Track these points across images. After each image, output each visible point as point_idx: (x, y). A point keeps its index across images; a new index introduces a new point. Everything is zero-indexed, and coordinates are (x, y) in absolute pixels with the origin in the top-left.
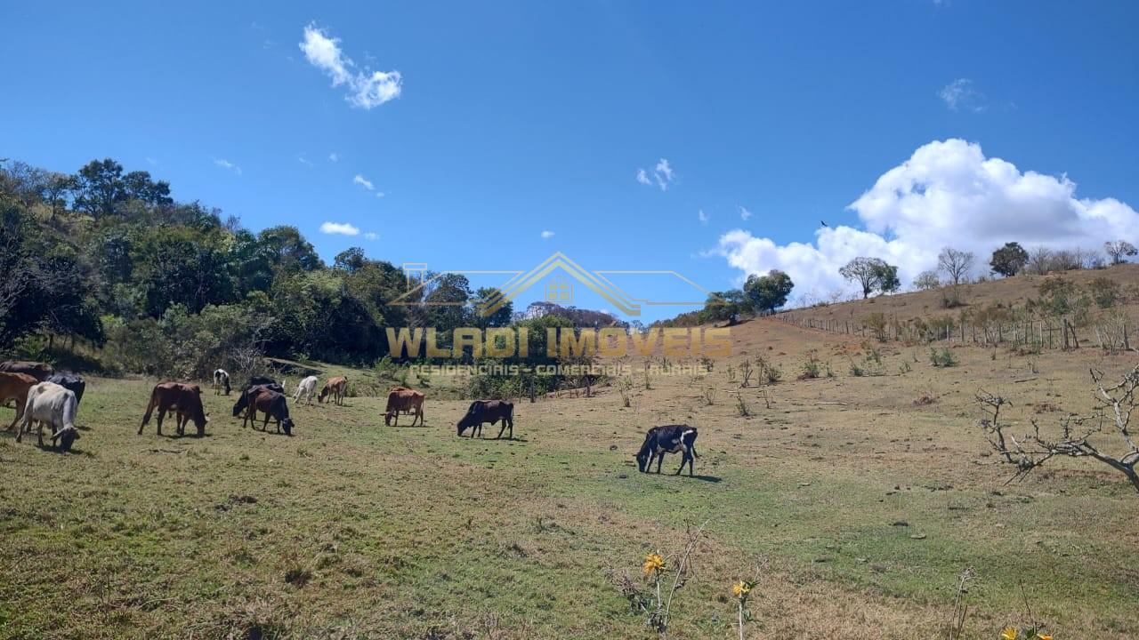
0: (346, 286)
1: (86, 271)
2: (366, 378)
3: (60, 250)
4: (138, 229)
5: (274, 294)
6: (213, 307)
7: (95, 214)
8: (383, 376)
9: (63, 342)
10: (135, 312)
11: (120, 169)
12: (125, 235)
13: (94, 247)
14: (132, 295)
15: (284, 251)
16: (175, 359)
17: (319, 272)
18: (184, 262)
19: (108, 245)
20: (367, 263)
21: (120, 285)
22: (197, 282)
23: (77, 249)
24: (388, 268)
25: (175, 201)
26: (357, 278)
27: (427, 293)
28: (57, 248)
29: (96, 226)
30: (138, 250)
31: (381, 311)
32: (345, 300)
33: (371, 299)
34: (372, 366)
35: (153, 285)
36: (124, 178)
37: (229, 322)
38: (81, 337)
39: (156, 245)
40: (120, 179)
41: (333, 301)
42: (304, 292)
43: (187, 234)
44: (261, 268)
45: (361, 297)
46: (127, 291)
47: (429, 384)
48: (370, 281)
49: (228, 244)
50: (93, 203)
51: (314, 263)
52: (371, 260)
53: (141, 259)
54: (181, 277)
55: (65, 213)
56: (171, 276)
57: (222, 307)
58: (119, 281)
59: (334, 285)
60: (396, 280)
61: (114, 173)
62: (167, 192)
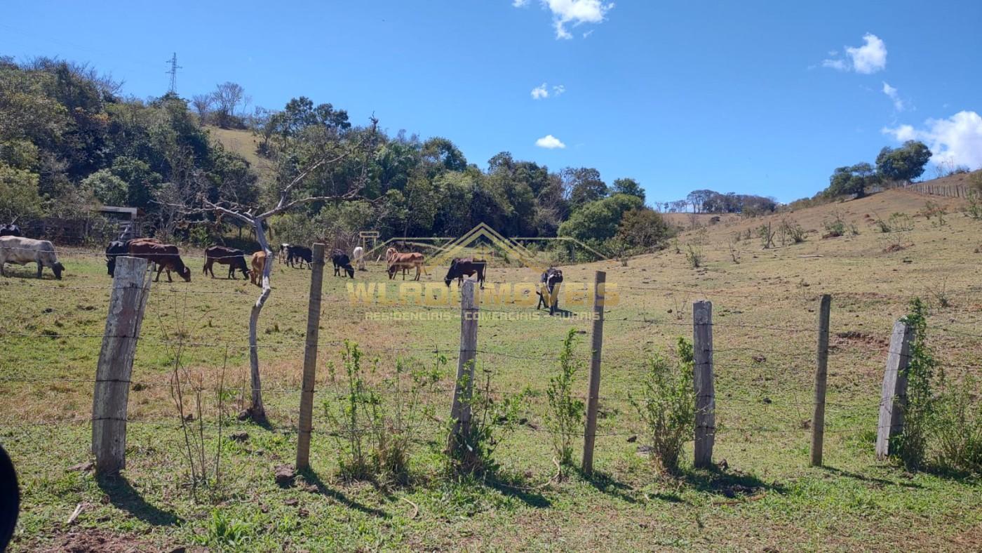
11: (311, 103)
20: (516, 165)
24: (533, 168)
32: (477, 195)
36: (315, 110)
40: (312, 111)
41: (467, 196)
51: (463, 167)
52: (517, 161)
60: (538, 177)
61: (308, 106)
62: (347, 118)
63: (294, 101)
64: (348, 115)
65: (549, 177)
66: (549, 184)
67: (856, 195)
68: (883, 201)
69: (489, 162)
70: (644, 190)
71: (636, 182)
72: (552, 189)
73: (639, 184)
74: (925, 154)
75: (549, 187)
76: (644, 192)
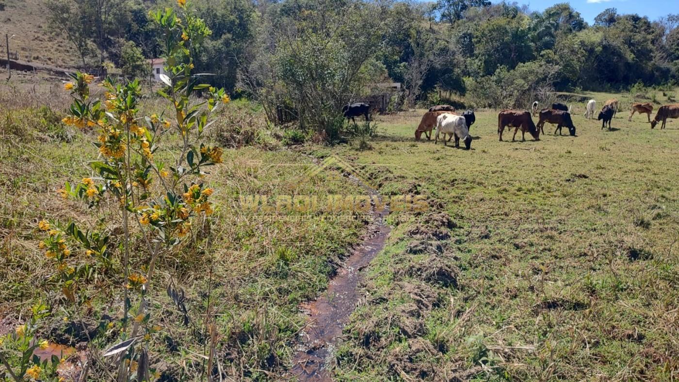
0: (605, 37)
1: (454, 53)
2: (625, 100)
3: (440, 45)
4: (475, 25)
5: (556, 51)
6: (522, 64)
7: (451, 21)
8: (638, 96)
9: (446, 94)
10: (478, 73)
12: (468, 29)
13: (454, 40)
14: (475, 64)
15: (561, 21)
16: (504, 98)
17: (586, 31)
18: (503, 40)
19: (461, 37)
20: (619, 18)
21: (469, 59)
22: (510, 51)
23: (448, 42)
24: (636, 19)
25: (492, 3)
26: (613, 30)
27: (668, 32)
28: (439, 44)
29: (453, 28)
30: (477, 37)
31: (632, 51)
32: (605, 47)
33: (625, 43)
34: (628, 90)
35: (487, 57)
37: (531, 72)
38: (454, 91)
39: (486, 32)
41: (596, 49)
42: (576, 46)
43: (502, 21)
44: (546, 35)
45: (617, 43)
46: (473, 62)
47: (675, 99)
48: (623, 31)
49: (526, 24)
50: (449, 15)
51: (580, 25)
52: (622, 15)
53: (479, 42)
54: (502, 50)
55: (437, 24)
56: (497, 50)
57: (527, 64)
58: (468, 57)
59: (596, 38)
60: (642, 27)
65: (652, 26)
66: (653, 32)
69: (595, 19)
72: (656, 36)
75: (654, 34)
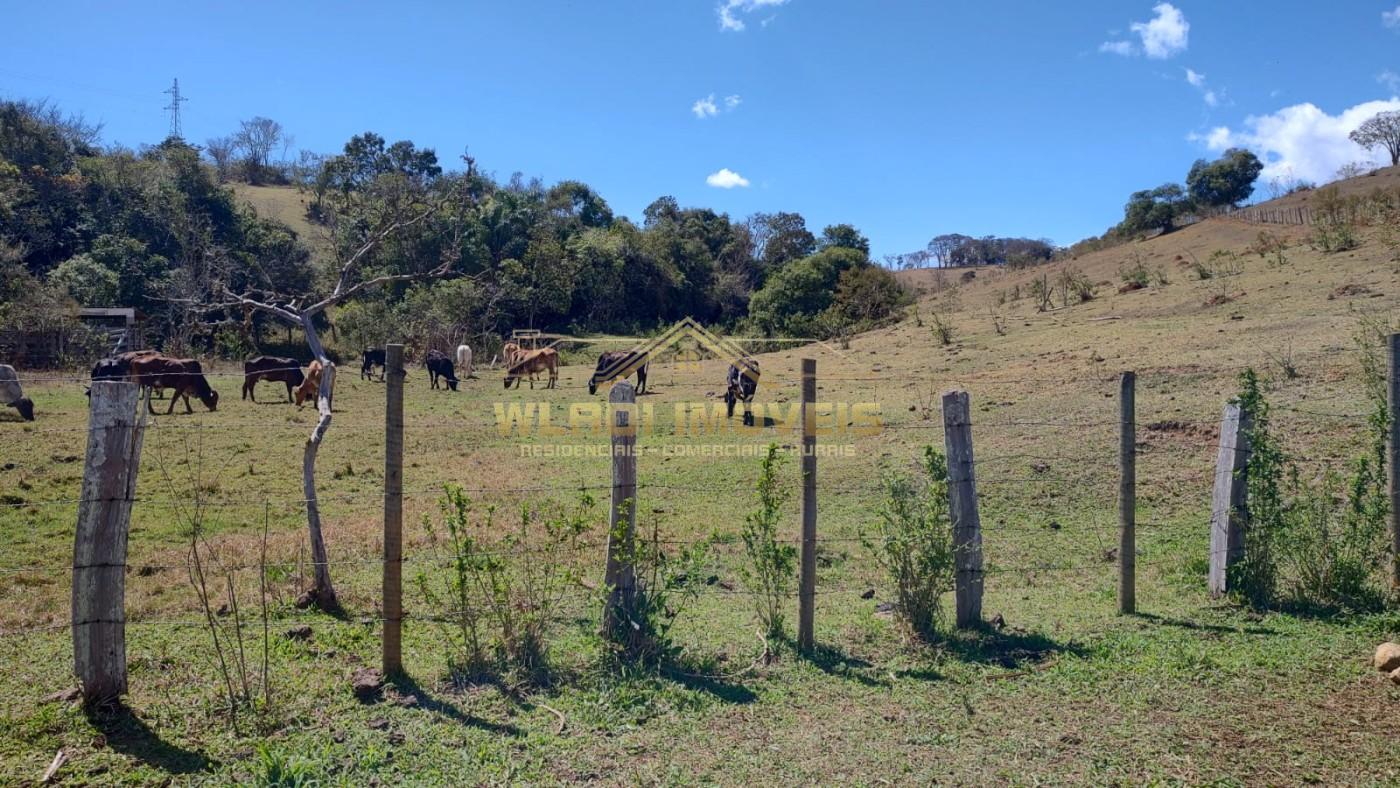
11: (382, 142)
20: (682, 213)
24: (709, 217)
25: (443, 170)
32: (630, 261)
36: (388, 151)
40: (385, 154)
51: (608, 221)
60: (716, 230)
61: (377, 146)
62: (435, 160)
63: (356, 140)
64: (436, 156)
67: (1161, 230)
68: (1200, 236)
69: (645, 211)
70: (867, 240)
71: (854, 229)
72: (737, 245)
73: (859, 232)
74: (1253, 166)
75: (733, 243)
76: (867, 243)
